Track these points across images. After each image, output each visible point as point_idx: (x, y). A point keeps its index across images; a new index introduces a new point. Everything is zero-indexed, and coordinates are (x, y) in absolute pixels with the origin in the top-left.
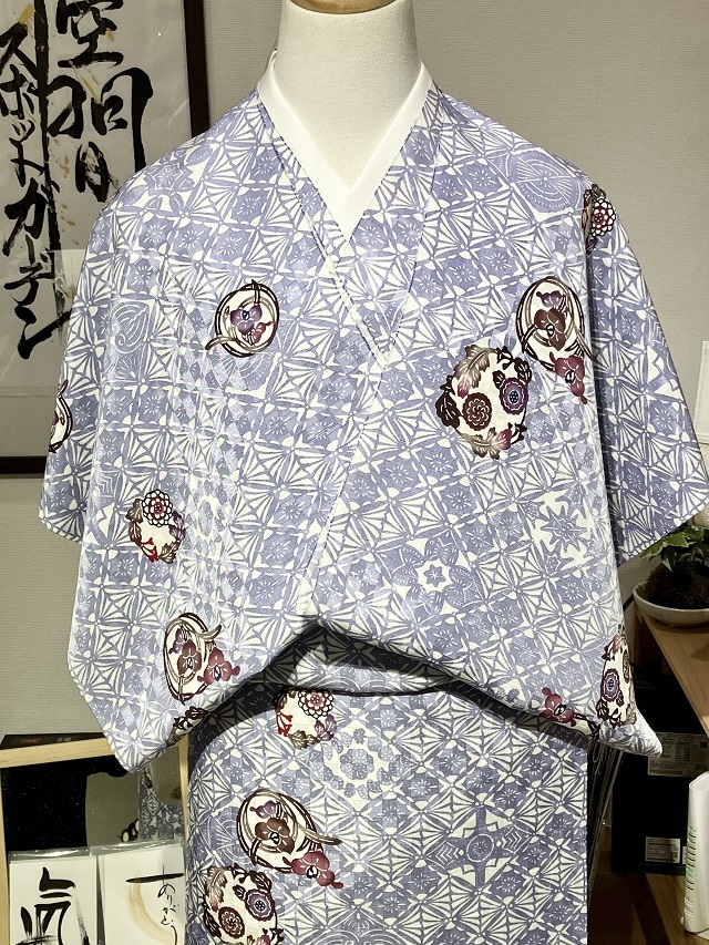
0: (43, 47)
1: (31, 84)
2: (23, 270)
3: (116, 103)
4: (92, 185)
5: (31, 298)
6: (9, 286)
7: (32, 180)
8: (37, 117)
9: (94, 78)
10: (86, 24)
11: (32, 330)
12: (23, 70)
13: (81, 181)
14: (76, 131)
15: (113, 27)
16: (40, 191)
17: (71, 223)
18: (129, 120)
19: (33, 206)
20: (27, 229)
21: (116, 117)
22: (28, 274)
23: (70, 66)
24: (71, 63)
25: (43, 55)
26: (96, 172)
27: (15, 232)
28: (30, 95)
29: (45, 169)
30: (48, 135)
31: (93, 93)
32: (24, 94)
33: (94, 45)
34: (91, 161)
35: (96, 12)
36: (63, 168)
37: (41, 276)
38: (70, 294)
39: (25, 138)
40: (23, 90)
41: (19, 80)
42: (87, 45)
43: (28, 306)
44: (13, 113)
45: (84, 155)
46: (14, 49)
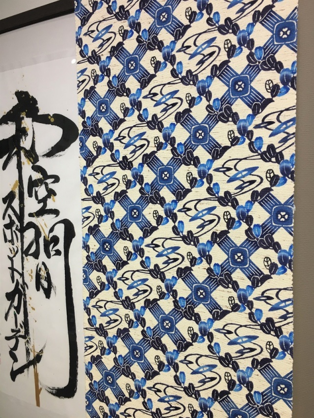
0: (22, 205)
1: (17, 225)
2: (13, 331)
3: (55, 240)
4: (43, 288)
5: (15, 347)
6: (8, 338)
7: (17, 280)
8: (19, 244)
9: (45, 224)
10: (42, 192)
11: (17, 366)
12: (14, 218)
13: (38, 285)
14: (36, 255)
15: (55, 194)
16: (20, 287)
17: (33, 309)
18: (62, 250)
19: (17, 296)
20: (15, 308)
21: (55, 248)
22: (15, 333)
23: (34, 217)
24: (34, 215)
25: (22, 209)
26: (45, 280)
27: (9, 309)
28: (17, 232)
29: (22, 275)
30: (24, 255)
31: (45, 233)
32: (14, 231)
33: (45, 205)
34: (43, 273)
35: (46, 184)
36: (30, 275)
37: (21, 336)
38: (32, 350)
39: (14, 256)
40: (14, 228)
41: (12, 223)
42: (42, 204)
43: (14, 352)
44: (9, 241)
45: (40, 269)
46: (10, 206)
